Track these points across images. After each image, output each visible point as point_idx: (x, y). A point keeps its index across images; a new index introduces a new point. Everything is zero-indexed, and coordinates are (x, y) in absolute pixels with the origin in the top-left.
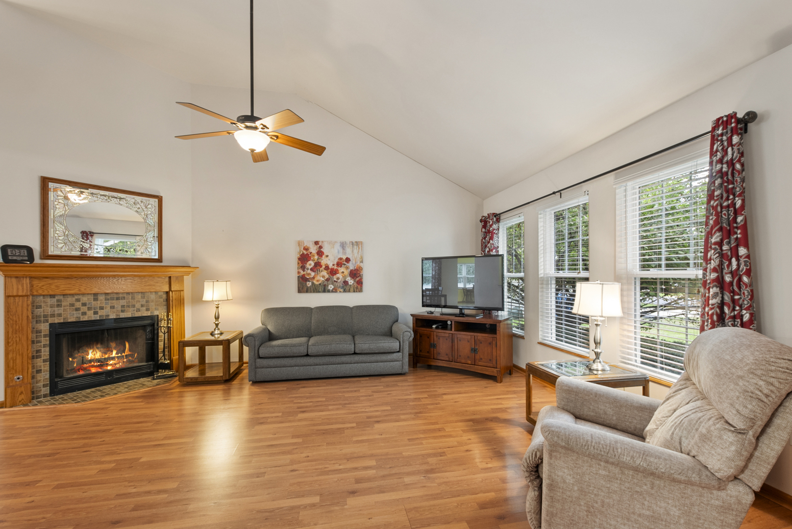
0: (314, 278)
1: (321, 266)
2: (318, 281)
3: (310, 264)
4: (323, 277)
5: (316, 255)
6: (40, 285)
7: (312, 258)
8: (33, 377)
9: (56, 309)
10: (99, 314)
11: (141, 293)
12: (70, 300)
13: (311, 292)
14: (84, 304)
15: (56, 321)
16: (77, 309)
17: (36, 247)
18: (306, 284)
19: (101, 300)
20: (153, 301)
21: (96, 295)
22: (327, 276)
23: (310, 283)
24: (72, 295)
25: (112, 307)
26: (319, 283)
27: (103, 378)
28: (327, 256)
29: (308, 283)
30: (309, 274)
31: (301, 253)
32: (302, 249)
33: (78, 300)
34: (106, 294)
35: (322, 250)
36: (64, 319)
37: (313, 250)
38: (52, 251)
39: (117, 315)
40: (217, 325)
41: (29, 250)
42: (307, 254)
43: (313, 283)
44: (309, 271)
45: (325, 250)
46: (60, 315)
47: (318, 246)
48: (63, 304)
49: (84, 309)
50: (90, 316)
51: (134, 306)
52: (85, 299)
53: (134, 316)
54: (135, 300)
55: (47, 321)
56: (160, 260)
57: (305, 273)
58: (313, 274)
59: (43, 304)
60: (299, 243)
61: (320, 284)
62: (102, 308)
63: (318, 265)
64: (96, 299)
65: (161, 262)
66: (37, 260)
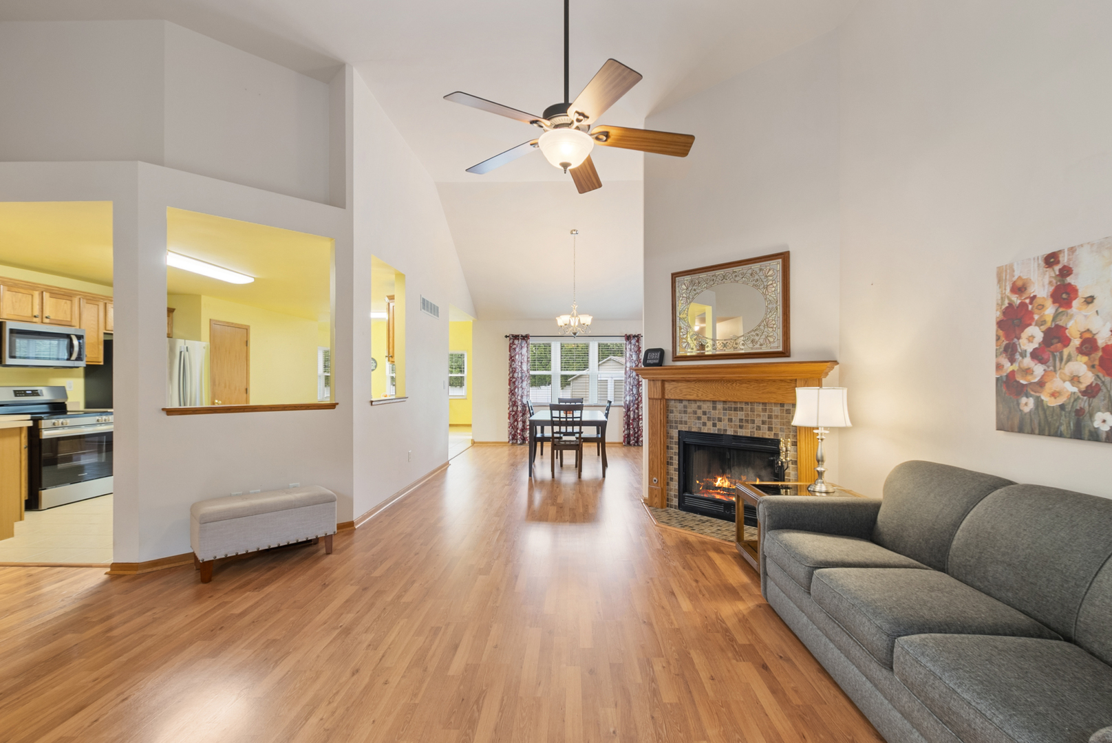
0: (1041, 384)
1: (1066, 341)
2: (1054, 395)
3: (1032, 337)
4: (1075, 379)
5: (1050, 301)
6: (669, 388)
7: (1036, 317)
9: (683, 415)
10: (718, 427)
11: (763, 403)
12: (694, 406)
13: (1032, 432)
14: (704, 413)
15: (684, 429)
16: (699, 418)
17: (667, 347)
18: (1018, 404)
19: (719, 410)
20: (777, 417)
21: (714, 402)
22: (1088, 378)
23: (1031, 402)
24: (695, 401)
25: (730, 420)
26: (1060, 401)
27: (721, 509)
28: (1090, 300)
29: (1024, 400)
30: (1028, 371)
31: (1006, 304)
32: (1008, 290)
33: (699, 407)
34: (725, 402)
35: (1069, 280)
36: (689, 427)
37: (1041, 286)
38: (680, 353)
39: (735, 432)
40: (820, 474)
41: (661, 352)
42: (1023, 305)
43: (1039, 403)
44: (1028, 362)
45: (1082, 281)
46: (686, 423)
47: (1057, 268)
48: (689, 410)
49: (704, 418)
50: (709, 429)
51: (753, 422)
52: (706, 407)
53: (753, 436)
54: (755, 413)
55: (677, 428)
56: (785, 353)
57: (1015, 367)
58: (1039, 370)
59: (674, 409)
60: (1000, 276)
61: (1062, 407)
62: (720, 420)
63: (1055, 336)
64: (714, 408)
65: (789, 356)
66: (668, 361)
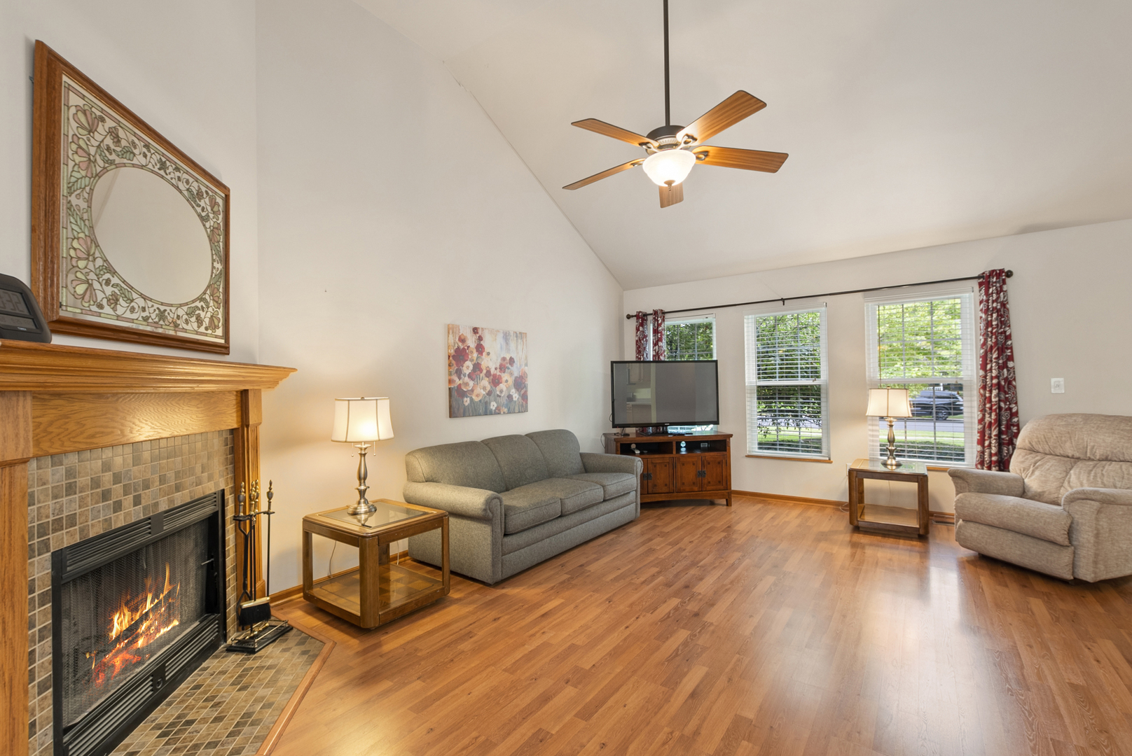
0: (472, 391)
1: (481, 371)
2: (477, 396)
3: (468, 367)
4: (484, 388)
5: (475, 351)
7: (470, 357)
9: (64, 500)
10: (143, 503)
13: (469, 416)
14: (117, 478)
15: (65, 543)
16: (105, 496)
18: (463, 402)
22: (489, 388)
23: (468, 399)
25: (163, 480)
26: (480, 398)
28: (488, 354)
29: (465, 399)
30: (467, 384)
31: (455, 346)
32: (457, 339)
35: (482, 342)
37: (471, 342)
38: (67, 306)
39: (170, 501)
40: (362, 493)
42: (464, 349)
43: (472, 400)
44: (467, 379)
45: (486, 343)
47: (478, 335)
49: (117, 492)
55: (47, 547)
56: (226, 347)
57: (461, 382)
58: (471, 383)
60: (451, 329)
61: (480, 401)
62: (146, 486)
63: (477, 367)
65: (228, 352)
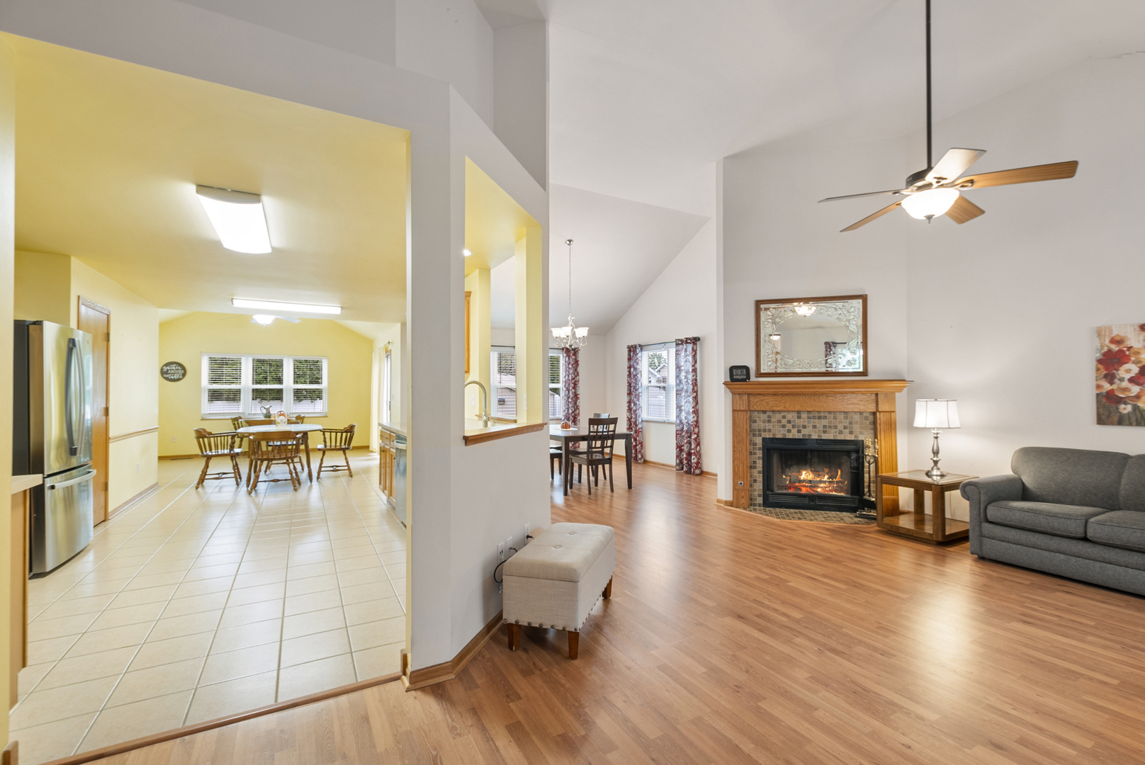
0: (1138, 397)
3: (1129, 370)
6: (755, 401)
7: (1133, 359)
8: (751, 486)
9: (767, 424)
10: (803, 433)
11: (844, 412)
12: (778, 416)
13: (1131, 424)
14: (789, 422)
15: (767, 436)
16: (784, 426)
17: (752, 366)
18: (1117, 409)
19: (804, 418)
20: (857, 423)
21: (799, 412)
23: (1129, 407)
24: (779, 412)
25: (814, 427)
27: (806, 501)
29: (1122, 406)
30: (1126, 390)
31: (1106, 349)
32: (1107, 342)
33: (784, 417)
34: (809, 412)
36: (773, 435)
37: (1136, 342)
38: (764, 369)
39: (819, 436)
40: (936, 463)
41: (747, 368)
42: (1121, 351)
43: (1136, 407)
44: (1125, 384)
46: (770, 430)
48: (773, 420)
49: (789, 426)
50: (794, 434)
51: (836, 427)
52: (789, 416)
53: (836, 438)
54: (838, 421)
55: (760, 435)
56: (864, 373)
57: (1114, 387)
58: (1136, 389)
59: (757, 419)
60: (1099, 333)
62: (804, 427)
64: (799, 417)
65: (867, 375)
66: (753, 378)
